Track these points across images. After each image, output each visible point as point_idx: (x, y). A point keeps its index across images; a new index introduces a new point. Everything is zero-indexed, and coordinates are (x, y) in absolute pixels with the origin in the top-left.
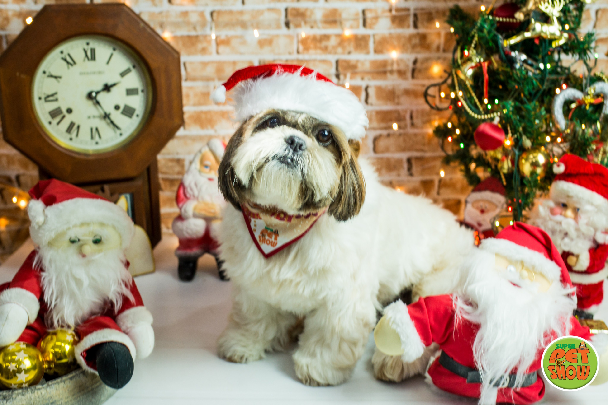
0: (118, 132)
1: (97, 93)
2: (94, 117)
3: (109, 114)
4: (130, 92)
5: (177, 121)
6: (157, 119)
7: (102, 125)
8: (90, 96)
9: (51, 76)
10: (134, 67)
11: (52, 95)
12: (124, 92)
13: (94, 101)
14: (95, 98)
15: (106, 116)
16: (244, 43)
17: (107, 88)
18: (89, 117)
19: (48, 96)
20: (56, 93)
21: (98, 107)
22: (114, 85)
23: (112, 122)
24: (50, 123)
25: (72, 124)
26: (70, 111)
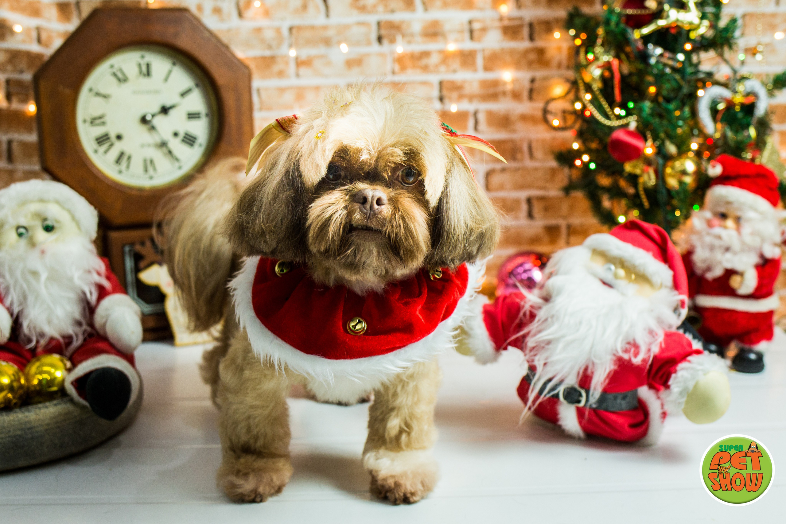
0: (177, 164)
1: (153, 116)
2: (149, 145)
3: (167, 142)
4: (192, 116)
6: (223, 147)
7: (158, 156)
8: (144, 120)
9: (99, 95)
10: (197, 85)
11: (100, 118)
12: (185, 116)
13: (149, 126)
14: (150, 122)
15: (163, 145)
16: (327, 63)
17: (165, 110)
18: (142, 146)
19: (95, 118)
20: (103, 116)
21: (153, 133)
22: (173, 107)
23: (170, 152)
24: (96, 151)
25: (122, 154)
26: (119, 137)
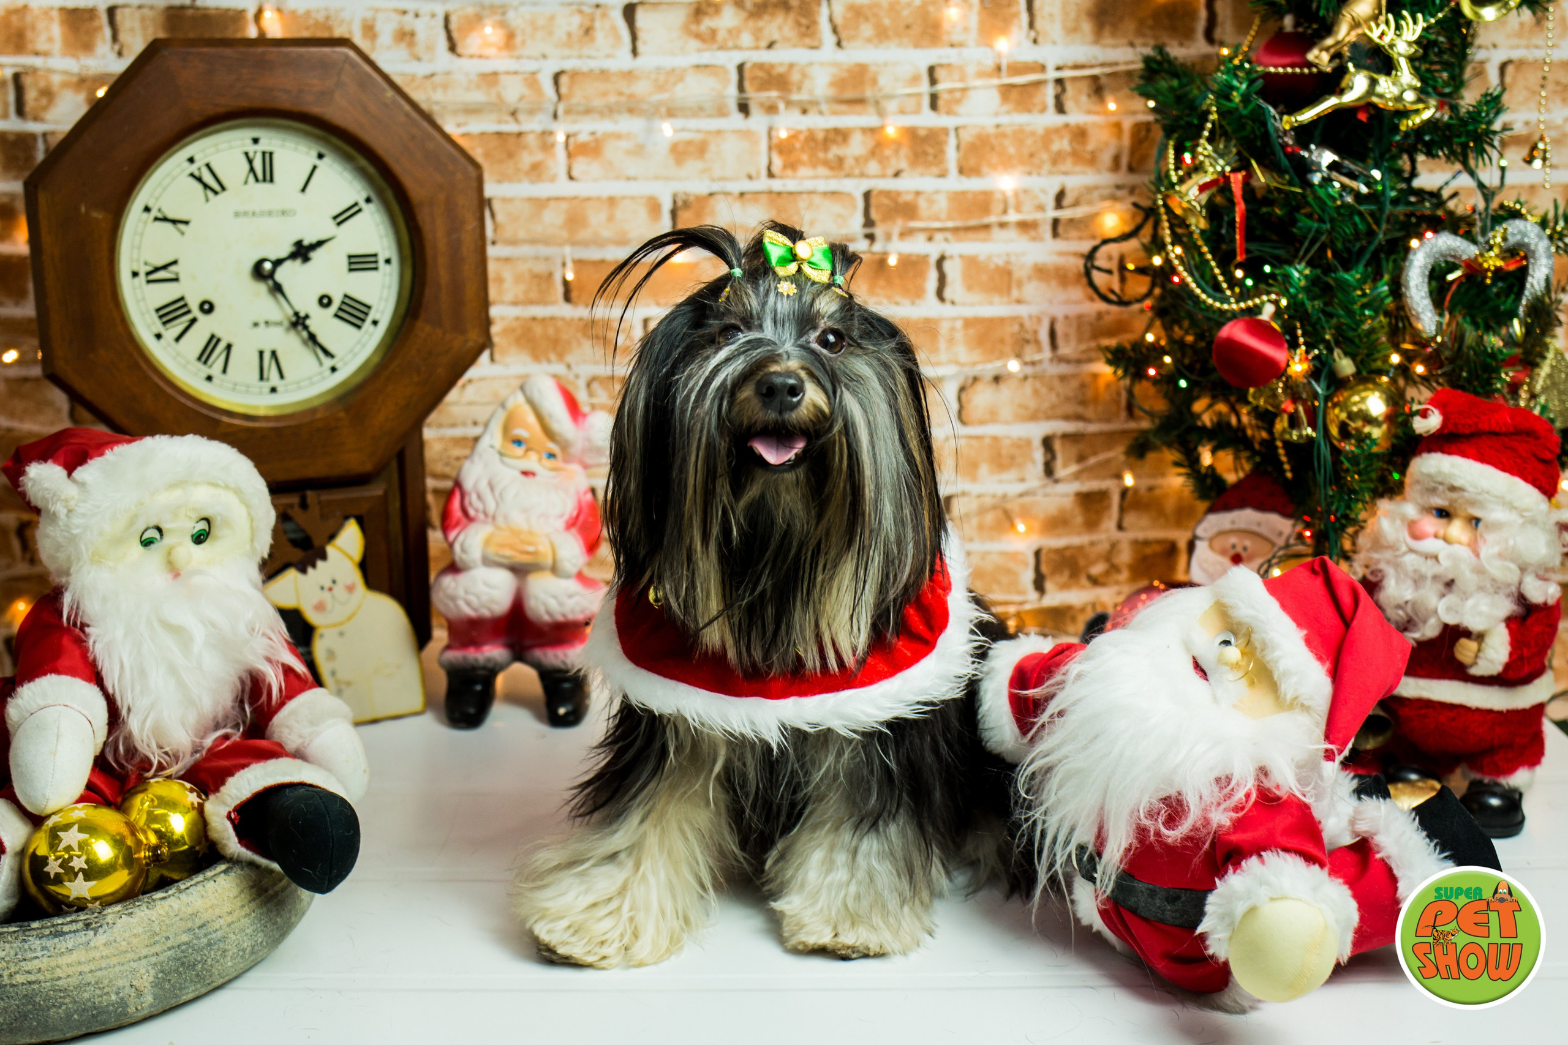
0: (328, 362)
1: (278, 263)
2: (267, 323)
3: (307, 317)
4: (360, 263)
5: (474, 337)
6: (423, 329)
7: (290, 346)
8: (258, 272)
9: (165, 219)
10: (372, 199)
11: (165, 267)
12: (343, 263)
13: (270, 283)
14: (271, 275)
15: (299, 322)
16: (639, 151)
17: (302, 252)
18: (256, 325)
19: (157, 269)
20: (175, 262)
21: (279, 298)
22: (320, 243)
23: (312, 337)
24: (159, 336)
25: (213, 341)
26: (207, 307)
